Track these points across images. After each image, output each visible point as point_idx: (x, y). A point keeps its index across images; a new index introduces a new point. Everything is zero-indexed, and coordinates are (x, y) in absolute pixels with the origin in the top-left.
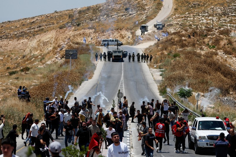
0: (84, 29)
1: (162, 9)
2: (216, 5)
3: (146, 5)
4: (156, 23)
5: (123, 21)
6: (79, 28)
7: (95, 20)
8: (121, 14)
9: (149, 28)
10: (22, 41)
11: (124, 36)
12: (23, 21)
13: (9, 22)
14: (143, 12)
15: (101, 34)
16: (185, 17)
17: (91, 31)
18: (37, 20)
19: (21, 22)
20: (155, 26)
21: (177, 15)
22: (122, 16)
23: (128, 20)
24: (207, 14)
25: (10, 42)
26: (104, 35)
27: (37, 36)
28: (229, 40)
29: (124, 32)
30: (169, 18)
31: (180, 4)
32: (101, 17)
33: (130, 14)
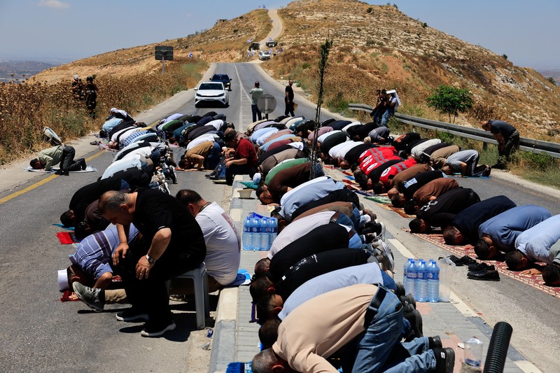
0: (192, 51)
1: (272, 29)
2: (326, 27)
3: (255, 27)
4: (268, 42)
5: (231, 42)
6: (186, 50)
7: (203, 42)
8: (230, 36)
9: (261, 47)
10: (135, 67)
11: (233, 56)
12: (136, 49)
13: (124, 49)
14: (252, 33)
15: (209, 56)
16: (297, 37)
17: (199, 53)
19: (134, 50)
20: (267, 44)
21: (288, 36)
22: (231, 37)
23: (237, 41)
24: (319, 35)
25: (124, 68)
26: (213, 56)
27: (146, 60)
28: (354, 56)
29: (233, 53)
30: (280, 38)
31: (290, 26)
32: (210, 40)
33: (239, 36)
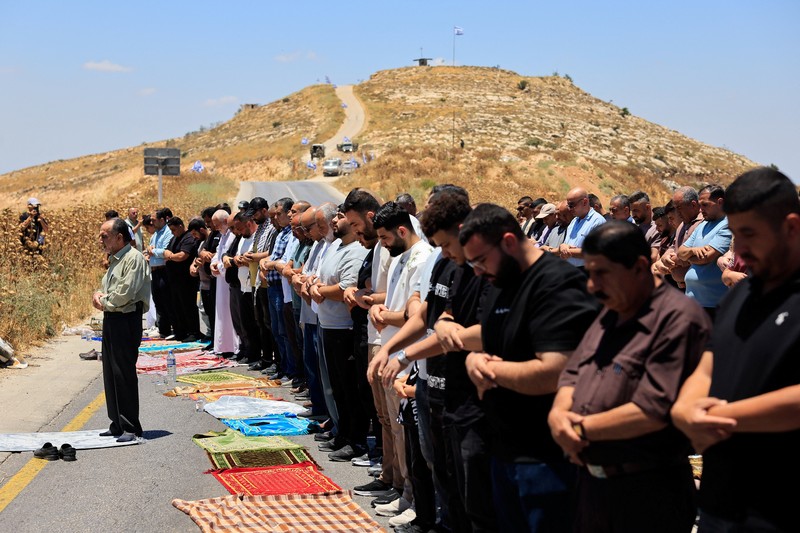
1: (346, 121)
2: (446, 116)
3: (313, 116)
4: (340, 143)
5: (270, 145)
7: (216, 145)
8: (266, 134)
9: (327, 151)
10: (83, 193)
11: (274, 170)
12: (85, 160)
13: (61, 161)
14: (309, 128)
15: (228, 170)
16: (393, 134)
17: (208, 164)
18: (110, 157)
19: (81, 161)
20: (340, 148)
21: (376, 132)
22: (269, 136)
23: (281, 142)
24: (433, 130)
25: (62, 195)
26: (235, 171)
27: (105, 180)
28: (506, 167)
29: (273, 164)
30: (362, 136)
31: (378, 115)
32: (228, 141)
33: (284, 134)
